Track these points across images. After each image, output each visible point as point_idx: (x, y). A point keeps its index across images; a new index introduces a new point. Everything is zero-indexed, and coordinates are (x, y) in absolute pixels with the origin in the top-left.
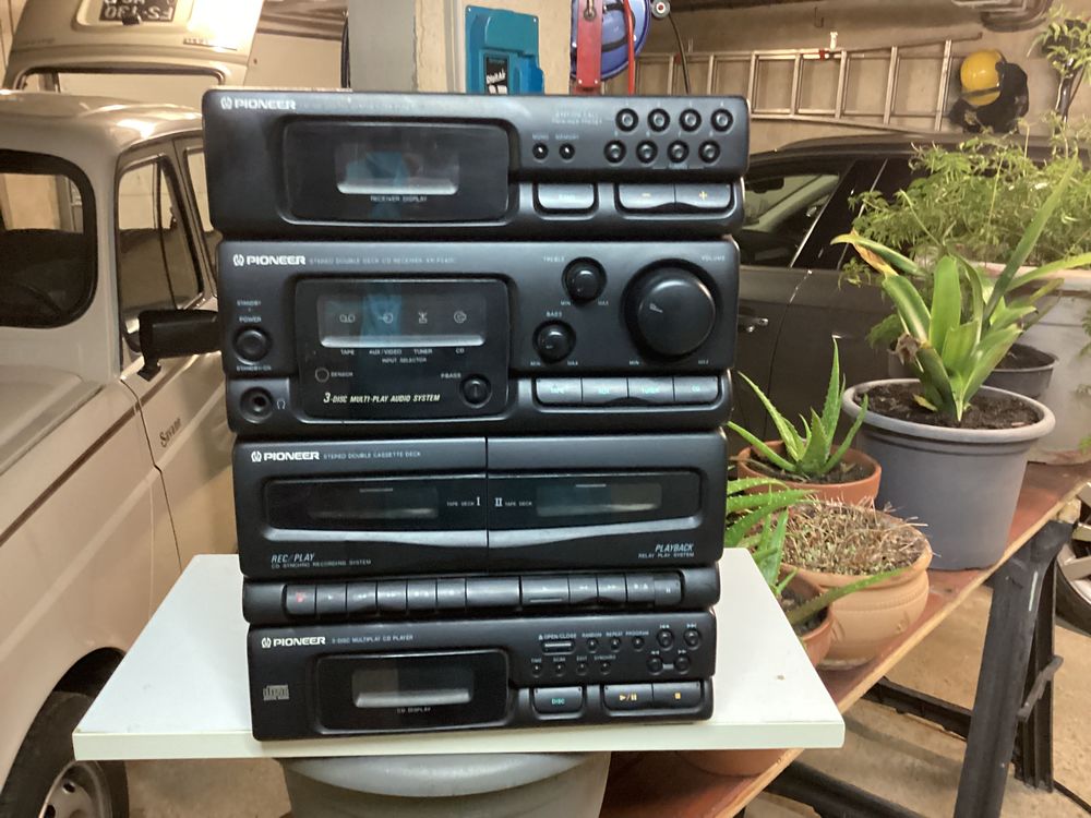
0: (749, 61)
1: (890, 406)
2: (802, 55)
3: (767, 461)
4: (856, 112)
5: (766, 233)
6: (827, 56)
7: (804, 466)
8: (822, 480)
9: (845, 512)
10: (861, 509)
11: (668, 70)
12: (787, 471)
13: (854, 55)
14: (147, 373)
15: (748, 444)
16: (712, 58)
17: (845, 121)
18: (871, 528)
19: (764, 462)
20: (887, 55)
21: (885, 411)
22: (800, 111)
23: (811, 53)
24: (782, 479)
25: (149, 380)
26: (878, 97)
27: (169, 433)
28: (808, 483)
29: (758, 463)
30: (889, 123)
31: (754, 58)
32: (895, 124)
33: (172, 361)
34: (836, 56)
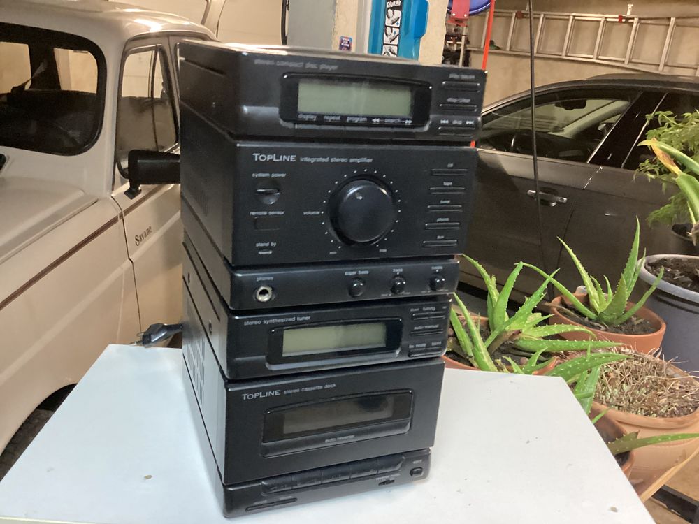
0: (568, 20)
1: (674, 276)
2: (606, 18)
3: (573, 309)
4: (640, 61)
5: (570, 139)
6: (624, 20)
7: (605, 317)
8: (618, 330)
9: (636, 358)
10: (650, 357)
11: (510, 22)
12: (590, 319)
13: (643, 21)
14: (131, 193)
15: (560, 293)
16: (542, 16)
17: (631, 66)
18: (658, 374)
19: (571, 309)
20: (667, 23)
21: (671, 280)
22: (600, 57)
23: (613, 17)
24: (585, 324)
25: (131, 199)
26: (657, 52)
27: (142, 237)
28: (606, 330)
29: (567, 310)
30: (662, 70)
31: (572, 17)
32: (666, 71)
33: (151, 187)
34: (631, 21)
